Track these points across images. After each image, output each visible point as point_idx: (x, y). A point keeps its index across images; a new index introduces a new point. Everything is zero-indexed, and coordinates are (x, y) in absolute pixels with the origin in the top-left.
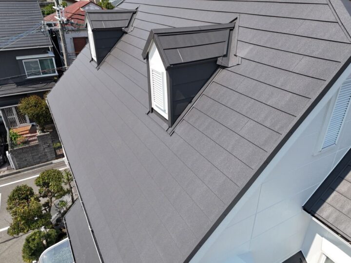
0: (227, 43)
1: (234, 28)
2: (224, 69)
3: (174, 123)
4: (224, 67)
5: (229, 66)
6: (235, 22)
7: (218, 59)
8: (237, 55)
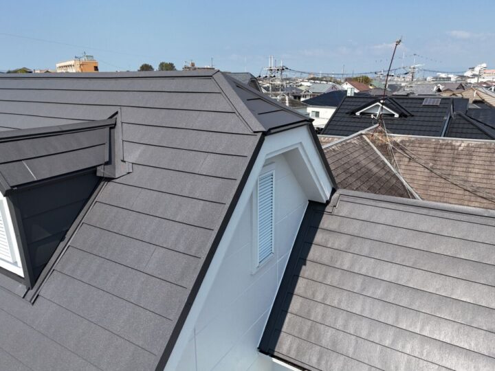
0: (108, 145)
1: (115, 124)
2: (109, 181)
3: (36, 282)
4: (109, 179)
5: (117, 177)
6: (115, 117)
7: (98, 168)
8: (125, 160)
